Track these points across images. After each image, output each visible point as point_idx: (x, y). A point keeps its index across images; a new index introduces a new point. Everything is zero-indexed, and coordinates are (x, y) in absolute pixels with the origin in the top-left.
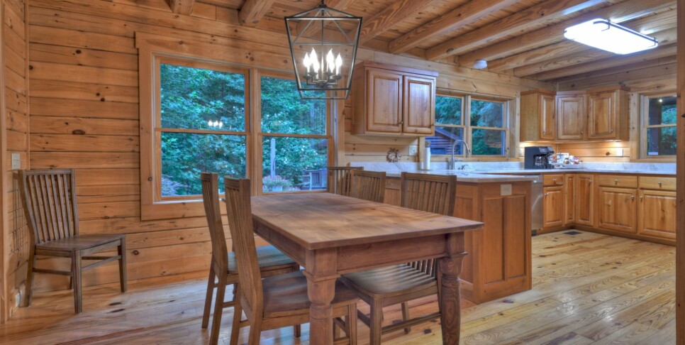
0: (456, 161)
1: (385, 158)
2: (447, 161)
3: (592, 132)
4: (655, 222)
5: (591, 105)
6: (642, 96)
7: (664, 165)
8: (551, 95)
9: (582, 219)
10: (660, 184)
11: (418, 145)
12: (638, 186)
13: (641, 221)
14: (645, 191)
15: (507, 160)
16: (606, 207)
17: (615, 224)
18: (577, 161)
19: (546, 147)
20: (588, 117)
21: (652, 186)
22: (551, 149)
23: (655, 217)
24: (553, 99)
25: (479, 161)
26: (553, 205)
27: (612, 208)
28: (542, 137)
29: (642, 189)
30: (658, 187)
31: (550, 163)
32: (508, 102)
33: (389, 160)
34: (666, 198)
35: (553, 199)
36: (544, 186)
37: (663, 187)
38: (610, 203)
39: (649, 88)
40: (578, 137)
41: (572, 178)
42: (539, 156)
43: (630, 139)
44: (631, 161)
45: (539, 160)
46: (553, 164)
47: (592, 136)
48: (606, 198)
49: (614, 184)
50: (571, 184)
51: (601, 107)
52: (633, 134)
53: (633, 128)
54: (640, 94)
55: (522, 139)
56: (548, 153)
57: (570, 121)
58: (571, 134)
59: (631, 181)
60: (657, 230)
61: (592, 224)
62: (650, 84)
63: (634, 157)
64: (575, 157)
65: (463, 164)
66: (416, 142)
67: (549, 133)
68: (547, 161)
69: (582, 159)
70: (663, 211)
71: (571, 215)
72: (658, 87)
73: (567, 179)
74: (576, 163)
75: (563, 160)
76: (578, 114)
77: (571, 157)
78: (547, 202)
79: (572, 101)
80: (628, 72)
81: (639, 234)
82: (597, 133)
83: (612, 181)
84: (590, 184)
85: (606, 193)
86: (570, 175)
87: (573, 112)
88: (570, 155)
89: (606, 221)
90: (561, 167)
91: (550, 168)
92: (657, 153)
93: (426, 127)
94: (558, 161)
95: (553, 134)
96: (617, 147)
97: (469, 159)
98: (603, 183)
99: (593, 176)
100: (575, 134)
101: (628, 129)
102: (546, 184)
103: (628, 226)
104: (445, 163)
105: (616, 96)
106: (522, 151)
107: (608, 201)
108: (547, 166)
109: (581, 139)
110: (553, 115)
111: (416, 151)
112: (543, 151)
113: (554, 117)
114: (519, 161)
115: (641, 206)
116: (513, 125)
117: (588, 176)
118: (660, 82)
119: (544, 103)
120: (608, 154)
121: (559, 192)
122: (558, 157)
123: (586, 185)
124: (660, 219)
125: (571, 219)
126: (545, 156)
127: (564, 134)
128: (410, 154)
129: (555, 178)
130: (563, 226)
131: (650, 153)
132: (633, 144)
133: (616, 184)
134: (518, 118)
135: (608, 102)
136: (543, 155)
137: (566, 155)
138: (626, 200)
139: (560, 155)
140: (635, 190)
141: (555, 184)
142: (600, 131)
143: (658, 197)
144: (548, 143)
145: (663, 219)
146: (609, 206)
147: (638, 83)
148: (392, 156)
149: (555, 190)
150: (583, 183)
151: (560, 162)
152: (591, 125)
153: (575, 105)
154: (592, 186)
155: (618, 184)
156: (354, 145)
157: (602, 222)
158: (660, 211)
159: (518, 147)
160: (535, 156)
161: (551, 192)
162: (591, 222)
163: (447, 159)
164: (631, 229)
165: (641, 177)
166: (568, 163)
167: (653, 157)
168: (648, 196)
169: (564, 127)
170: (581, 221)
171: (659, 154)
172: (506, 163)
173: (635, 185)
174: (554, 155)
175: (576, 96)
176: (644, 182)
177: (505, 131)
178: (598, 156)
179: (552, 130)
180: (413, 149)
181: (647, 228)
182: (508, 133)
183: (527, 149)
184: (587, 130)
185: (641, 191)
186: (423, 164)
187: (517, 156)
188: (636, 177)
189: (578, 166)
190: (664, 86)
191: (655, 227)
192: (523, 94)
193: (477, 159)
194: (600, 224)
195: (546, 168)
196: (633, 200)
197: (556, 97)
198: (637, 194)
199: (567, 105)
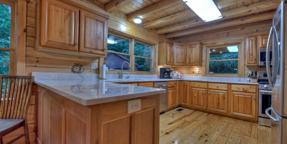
0: (124, 74)
1: (70, 70)
2: (119, 74)
3: (188, 62)
4: (215, 105)
5: (188, 50)
6: (207, 48)
7: (216, 78)
8: (171, 45)
9: (184, 103)
10: (218, 87)
11: (99, 63)
12: (208, 87)
13: (209, 104)
14: (211, 90)
15: (152, 74)
16: (194, 97)
17: (198, 105)
18: (181, 75)
19: (169, 68)
20: (186, 55)
21: (214, 88)
22: (171, 69)
23: (215, 103)
24: (172, 46)
25: (138, 74)
26: (172, 97)
27: (196, 98)
28: (167, 63)
29: (210, 89)
30: (216, 88)
31: (171, 76)
32: (153, 46)
33: (73, 71)
34: (220, 93)
35: (172, 94)
36: (168, 88)
37: (219, 88)
38: (196, 95)
39: (211, 44)
40: (182, 64)
41: (180, 83)
42: (166, 72)
43: (203, 66)
44: (203, 76)
45: (166, 74)
46: (172, 76)
47: (188, 64)
48: (194, 92)
49: (197, 86)
50: (179, 86)
51: (192, 51)
52: (204, 64)
53: (204, 61)
54: (207, 47)
55: (159, 64)
56: (170, 71)
57: (179, 57)
58: (179, 63)
59: (205, 85)
60: (216, 108)
61: (188, 105)
62: (211, 42)
63: (204, 74)
64: (181, 73)
65: (128, 75)
66: (97, 61)
67: (170, 62)
68: (169, 75)
69: (183, 74)
70: (219, 99)
71: (179, 101)
72: (214, 43)
73: (178, 84)
74: (181, 76)
75: (176, 75)
76: (182, 54)
77: (179, 74)
78: (169, 96)
79: (180, 48)
80: (202, 37)
81: (208, 110)
82: (190, 63)
83: (197, 84)
84: (187, 86)
85: (194, 91)
86: (179, 82)
87: (180, 53)
88: (178, 72)
89: (194, 104)
90: (175, 78)
91: (171, 79)
92: (213, 73)
93: (100, 50)
94: (174, 75)
95: (172, 62)
96: (197, 69)
97: (132, 73)
98: (193, 86)
99: (188, 82)
100: (181, 63)
101: (202, 61)
102: (169, 86)
103: (203, 106)
104: (118, 75)
105: (198, 46)
106: (159, 70)
107: (195, 94)
108: (169, 77)
109: (183, 65)
110: (172, 54)
111: (97, 67)
112: (168, 70)
113: (173, 54)
114: (158, 74)
115: (209, 97)
116: (155, 57)
117: (186, 82)
118: (215, 41)
119: (169, 47)
120: (193, 72)
121: (174, 90)
122: (174, 73)
123: (186, 86)
124: (217, 104)
125: (179, 102)
126: (169, 72)
127: (177, 63)
128: (92, 68)
129: (173, 83)
130: (176, 106)
131: (210, 73)
132: (204, 68)
133: (198, 86)
134: (157, 54)
135: (194, 49)
136: (168, 72)
137: (177, 72)
138: (203, 94)
139: (175, 72)
140: (207, 89)
141: (173, 87)
142: (191, 62)
143: (217, 93)
144: (169, 67)
145: (219, 103)
146: (195, 96)
147: (206, 41)
148: (77, 69)
149: (173, 89)
150: (184, 85)
151: (175, 75)
152: (188, 59)
153: (181, 49)
154: (188, 87)
155: (199, 87)
156: (38, 58)
157: (192, 104)
158: (217, 99)
159: (157, 68)
160: (164, 72)
161: (171, 91)
162: (187, 104)
163: (119, 72)
164: (204, 108)
165: (209, 84)
166: (178, 76)
167: (211, 74)
168: (212, 93)
169: (176, 59)
170: (183, 103)
171: (214, 73)
172: (151, 75)
173: (206, 87)
174: (172, 72)
175: (181, 45)
176: (211, 86)
177: (151, 60)
178: (189, 73)
179: (172, 60)
180: (95, 65)
181: (212, 108)
182: (153, 61)
183: (161, 69)
184: (186, 61)
185: (209, 90)
186: (101, 74)
187: (156, 72)
188: (207, 83)
189: (182, 78)
190: (217, 43)
191: (215, 107)
192: (160, 43)
193: (137, 73)
194: (192, 105)
195: (169, 78)
196: (206, 94)
197: (174, 45)
198: (207, 91)
199: (178, 49)
